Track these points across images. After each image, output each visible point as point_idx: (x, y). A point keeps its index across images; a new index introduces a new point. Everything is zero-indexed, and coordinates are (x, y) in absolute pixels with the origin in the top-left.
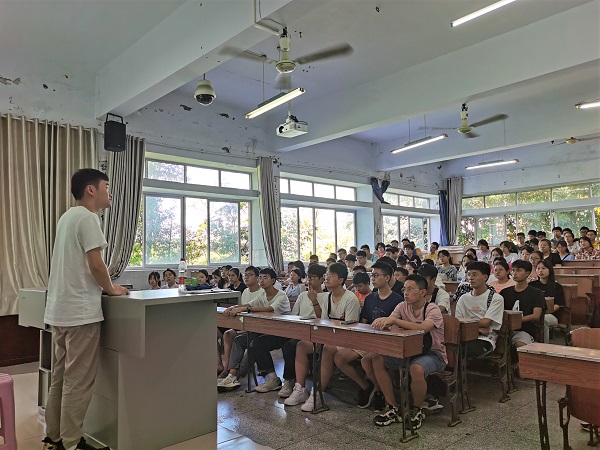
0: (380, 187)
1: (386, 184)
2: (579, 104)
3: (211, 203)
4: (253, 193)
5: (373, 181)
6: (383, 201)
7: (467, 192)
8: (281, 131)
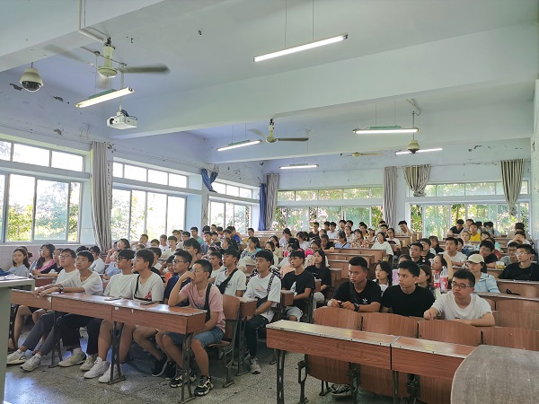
0: (209, 177)
1: (214, 176)
2: (356, 130)
3: (39, 181)
4: (84, 175)
5: (204, 171)
6: (211, 190)
7: (282, 187)
8: (111, 123)
